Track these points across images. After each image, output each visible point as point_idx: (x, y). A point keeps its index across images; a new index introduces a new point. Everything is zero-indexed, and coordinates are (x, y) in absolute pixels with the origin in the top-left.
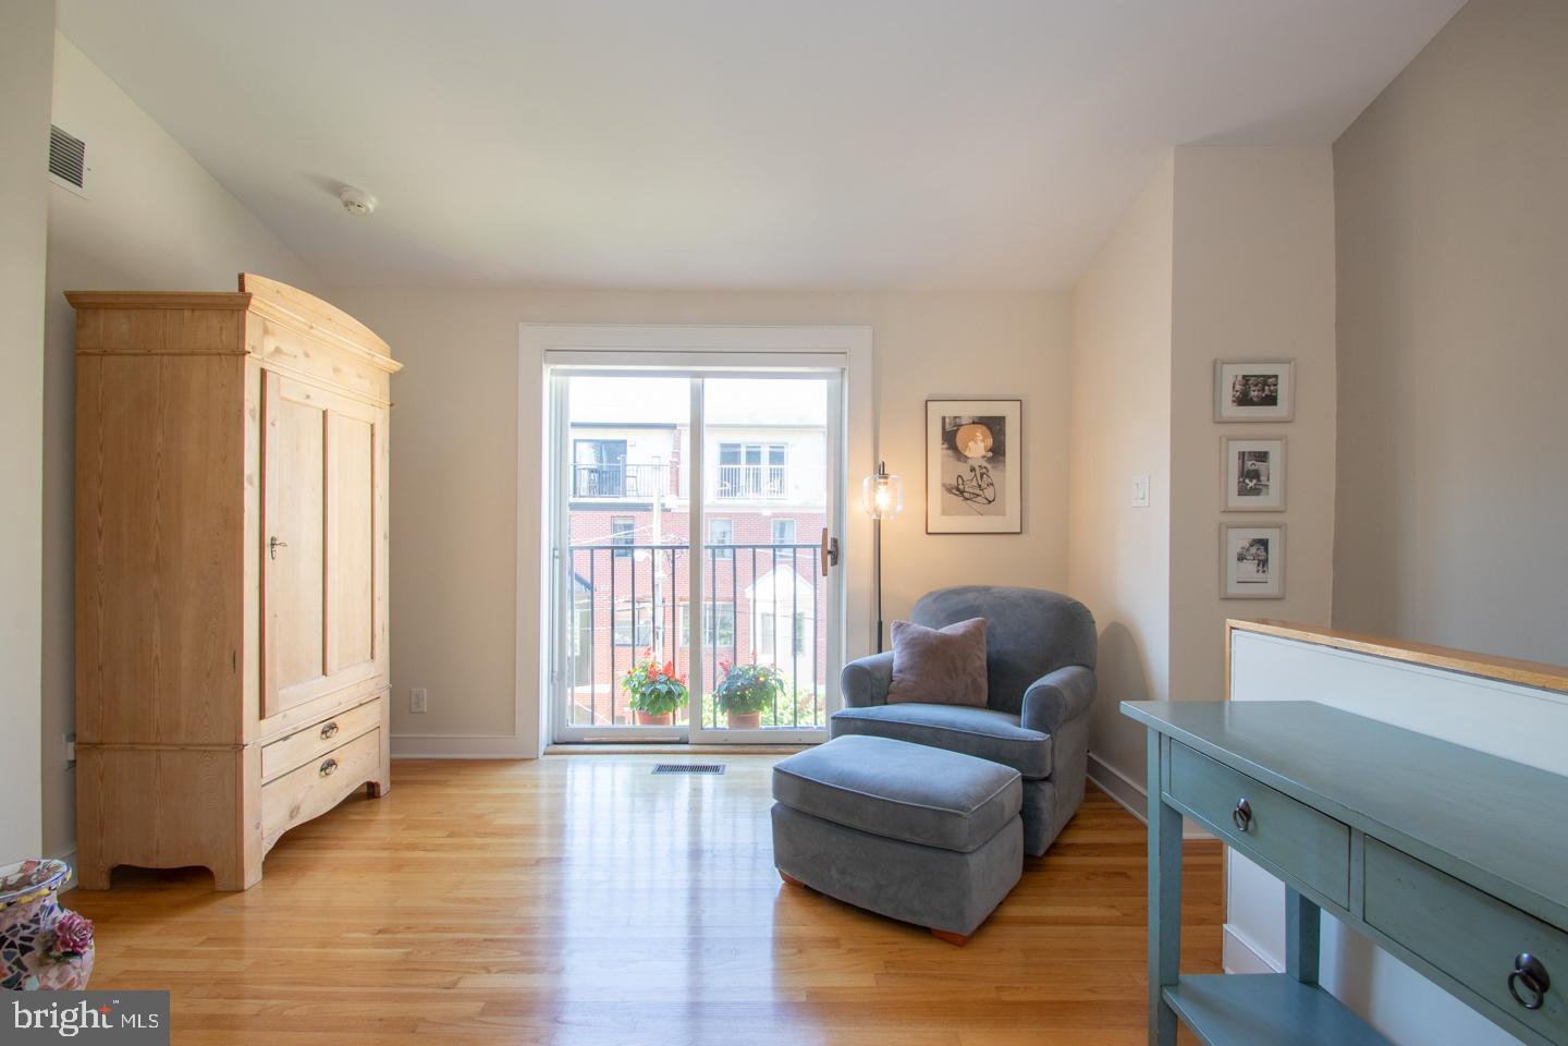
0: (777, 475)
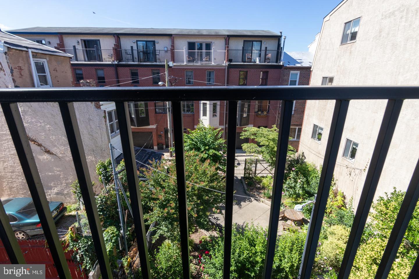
0: (208, 54)
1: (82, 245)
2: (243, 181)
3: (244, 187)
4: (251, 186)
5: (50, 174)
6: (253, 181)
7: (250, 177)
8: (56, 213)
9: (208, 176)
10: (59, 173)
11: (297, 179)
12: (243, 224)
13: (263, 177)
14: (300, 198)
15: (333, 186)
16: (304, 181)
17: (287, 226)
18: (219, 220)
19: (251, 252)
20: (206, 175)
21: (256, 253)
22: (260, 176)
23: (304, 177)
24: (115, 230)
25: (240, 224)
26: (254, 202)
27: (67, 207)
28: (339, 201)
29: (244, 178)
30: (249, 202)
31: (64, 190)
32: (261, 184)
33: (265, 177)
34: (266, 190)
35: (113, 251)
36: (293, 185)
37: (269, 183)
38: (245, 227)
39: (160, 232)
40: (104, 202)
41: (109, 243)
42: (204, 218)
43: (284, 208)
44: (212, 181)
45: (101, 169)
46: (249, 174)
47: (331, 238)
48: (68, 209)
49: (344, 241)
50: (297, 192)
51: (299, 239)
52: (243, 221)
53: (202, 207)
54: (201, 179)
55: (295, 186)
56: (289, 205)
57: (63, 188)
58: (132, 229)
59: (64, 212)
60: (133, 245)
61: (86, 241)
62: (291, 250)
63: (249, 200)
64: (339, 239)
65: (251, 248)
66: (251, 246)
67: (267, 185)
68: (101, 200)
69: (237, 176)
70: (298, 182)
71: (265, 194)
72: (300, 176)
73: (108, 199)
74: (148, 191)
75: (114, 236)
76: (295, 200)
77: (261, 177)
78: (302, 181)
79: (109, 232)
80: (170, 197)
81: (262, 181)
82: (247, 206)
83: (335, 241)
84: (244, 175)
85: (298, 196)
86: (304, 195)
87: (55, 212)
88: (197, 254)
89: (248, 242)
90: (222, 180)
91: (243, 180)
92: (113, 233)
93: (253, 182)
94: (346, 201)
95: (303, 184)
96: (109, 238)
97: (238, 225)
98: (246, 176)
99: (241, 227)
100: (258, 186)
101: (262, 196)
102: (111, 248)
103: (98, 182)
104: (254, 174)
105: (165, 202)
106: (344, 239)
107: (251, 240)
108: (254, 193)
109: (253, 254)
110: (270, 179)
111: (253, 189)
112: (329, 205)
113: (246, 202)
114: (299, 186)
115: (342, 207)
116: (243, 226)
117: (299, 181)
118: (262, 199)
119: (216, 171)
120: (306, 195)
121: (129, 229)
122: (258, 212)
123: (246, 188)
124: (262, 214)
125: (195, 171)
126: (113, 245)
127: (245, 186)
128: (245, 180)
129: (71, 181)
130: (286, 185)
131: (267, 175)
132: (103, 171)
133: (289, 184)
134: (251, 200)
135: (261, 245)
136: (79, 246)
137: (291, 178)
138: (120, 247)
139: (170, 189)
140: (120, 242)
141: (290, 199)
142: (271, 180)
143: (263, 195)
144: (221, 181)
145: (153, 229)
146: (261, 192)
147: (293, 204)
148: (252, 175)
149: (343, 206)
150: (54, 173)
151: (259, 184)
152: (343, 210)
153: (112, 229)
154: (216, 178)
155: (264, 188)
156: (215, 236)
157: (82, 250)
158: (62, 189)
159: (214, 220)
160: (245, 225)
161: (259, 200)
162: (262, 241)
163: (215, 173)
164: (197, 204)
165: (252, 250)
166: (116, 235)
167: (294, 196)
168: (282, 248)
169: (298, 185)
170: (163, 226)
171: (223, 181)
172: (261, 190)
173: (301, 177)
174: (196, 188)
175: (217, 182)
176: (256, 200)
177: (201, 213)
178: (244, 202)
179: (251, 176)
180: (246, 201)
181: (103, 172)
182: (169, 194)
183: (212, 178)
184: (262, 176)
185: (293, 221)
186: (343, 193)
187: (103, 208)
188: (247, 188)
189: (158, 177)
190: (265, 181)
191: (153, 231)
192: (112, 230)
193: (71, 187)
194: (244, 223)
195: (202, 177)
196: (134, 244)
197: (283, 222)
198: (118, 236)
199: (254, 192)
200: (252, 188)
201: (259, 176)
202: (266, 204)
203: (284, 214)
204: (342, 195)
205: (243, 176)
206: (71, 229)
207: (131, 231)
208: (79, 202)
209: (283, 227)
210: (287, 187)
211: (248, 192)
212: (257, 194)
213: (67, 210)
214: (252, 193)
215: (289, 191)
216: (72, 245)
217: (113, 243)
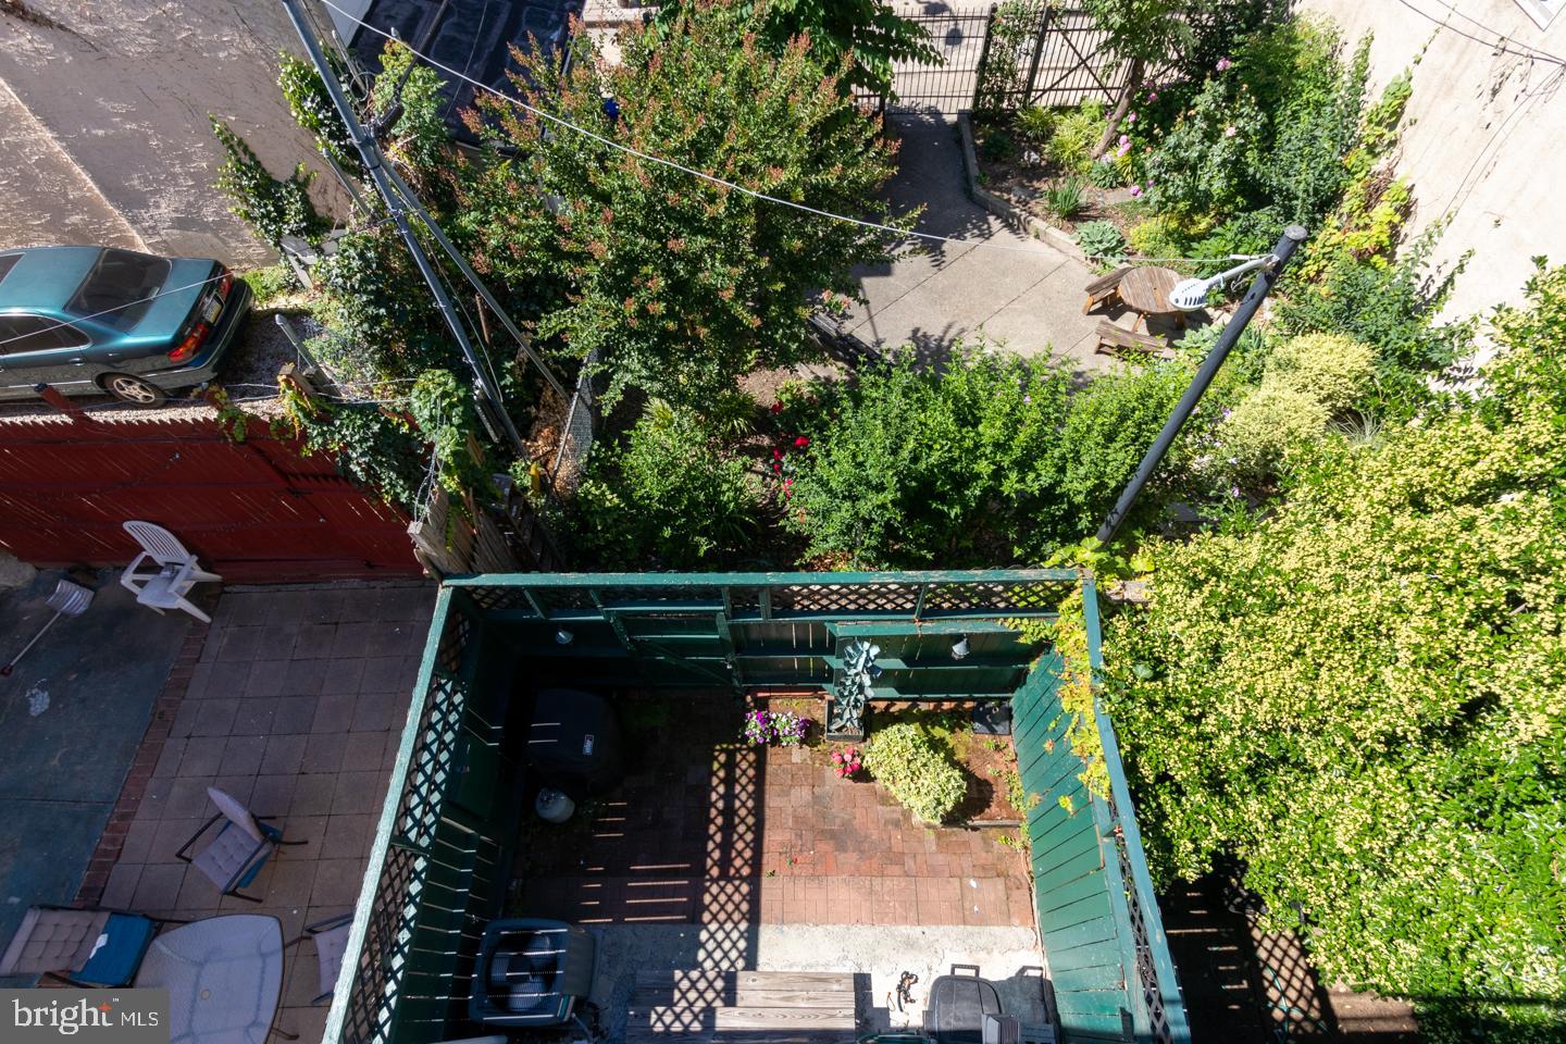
1: (352, 436)
2: (967, 136)
3: (965, 168)
4: (997, 160)
5: (101, 132)
6: (1009, 132)
7: (1002, 110)
8: (216, 306)
9: (803, 133)
10: (134, 126)
11: (1222, 121)
12: (945, 332)
13: (1062, 109)
14: (1206, 215)
15: (1379, 153)
16: (1251, 132)
17: (1116, 337)
18: (851, 317)
19: (960, 447)
20: (793, 127)
21: (977, 446)
22: (1050, 102)
23: (1261, 109)
24: (451, 384)
25: (929, 334)
26: (1002, 237)
27: (248, 277)
28: (1375, 230)
29: (974, 117)
30: (981, 239)
31: (200, 209)
32: (1047, 148)
33: (1070, 107)
34: (1061, 180)
35: (466, 453)
36: (1194, 154)
37: (1082, 143)
38: (952, 341)
39: (622, 379)
40: (374, 265)
41: (445, 427)
42: (789, 327)
43: (1121, 262)
44: (818, 160)
45: (305, 99)
46: (1000, 95)
47: (1274, 383)
48: (255, 288)
49: (1323, 392)
50: (1203, 186)
51: (1151, 396)
52: (945, 322)
53: (780, 286)
54: (768, 147)
55: (1202, 157)
56: (1148, 246)
57: (192, 199)
58: (520, 363)
59: (246, 301)
60: (537, 418)
61: (359, 422)
62: (1110, 438)
63: (979, 229)
64: (1305, 386)
65: (960, 432)
66: (963, 426)
67: (1073, 153)
68: (362, 256)
69: (940, 107)
70: (1222, 139)
71: (1053, 200)
72: (1242, 106)
73: (387, 251)
74: (541, 221)
75: (452, 406)
76: (1180, 224)
77: (1054, 109)
78: (1242, 133)
79: (429, 393)
80: (636, 244)
81: (1053, 131)
82: (966, 257)
83: (1289, 393)
84: (976, 103)
85: (1199, 202)
86: (1229, 199)
87: (208, 301)
88: (766, 441)
89: (953, 412)
90: (866, 150)
91: (966, 128)
92: (445, 395)
93: (1012, 138)
94: (1405, 228)
95: (1242, 150)
96: (439, 412)
97: (925, 335)
98: (984, 105)
99: (933, 344)
100: (1029, 157)
101: (1038, 209)
102: (457, 444)
103: (320, 168)
104: (1020, 96)
105: (620, 266)
106: (1326, 388)
107: (966, 405)
108: (1006, 196)
109: (968, 451)
110: (1094, 120)
111: (1004, 177)
112: (1324, 246)
113: (965, 238)
114: (1219, 160)
115: (1376, 253)
116: (942, 339)
117: (1230, 131)
118: (1037, 223)
119: (840, 103)
120: (1239, 199)
121: (508, 365)
122: (1008, 280)
123: (974, 171)
124: (1023, 289)
125: (739, 103)
126: (462, 435)
127: (973, 161)
128: (974, 129)
129: (204, 165)
130: (1162, 154)
131: (1082, 99)
132: (320, 108)
133: (1178, 146)
134: (989, 228)
135: (998, 424)
136: (344, 437)
137: (1195, 117)
138: (492, 433)
139: (634, 204)
140: (484, 418)
141: (1161, 218)
142: (1098, 124)
143: (1047, 203)
144: (861, 153)
145: (597, 371)
146: (1036, 190)
147: (1167, 244)
148: (1009, 100)
149: (1381, 250)
150: (114, 126)
151: (1037, 150)
152: (1373, 267)
153: (437, 380)
154: (841, 142)
155: (1053, 169)
156: (834, 379)
157: (359, 450)
158: (188, 202)
159: (829, 320)
160: (952, 333)
161: (1025, 230)
162: (1007, 409)
163: (833, 110)
164: (758, 273)
165: (963, 438)
166: (459, 400)
167: (1181, 205)
168: (1077, 431)
169: (1217, 154)
170: (630, 356)
171: (872, 154)
172: (1039, 181)
173: (1246, 110)
174: (750, 201)
175: (844, 163)
176: (1010, 226)
177: (774, 310)
178: (957, 238)
179: (1005, 105)
180: (968, 235)
181: (321, 116)
182: (633, 227)
183: (821, 141)
184: (1057, 103)
185: (1145, 317)
186: (1410, 190)
187: (378, 288)
188: (980, 169)
189: (572, 141)
190: (1067, 131)
191: (596, 374)
192: (439, 384)
193: (220, 192)
194: (949, 326)
195: (774, 137)
196: (541, 415)
197: (1103, 323)
198: (466, 401)
199: (1009, 191)
200: (1004, 168)
201: (1044, 103)
202: (1051, 246)
203: (1116, 288)
204: (1403, 200)
205: (968, 105)
206: (287, 382)
207: (517, 371)
208: (286, 259)
209: (1096, 341)
210: (1161, 164)
211: (980, 191)
212: (1017, 202)
213: (251, 291)
214: (997, 194)
215: (1166, 181)
216: (318, 434)
217: (459, 427)
